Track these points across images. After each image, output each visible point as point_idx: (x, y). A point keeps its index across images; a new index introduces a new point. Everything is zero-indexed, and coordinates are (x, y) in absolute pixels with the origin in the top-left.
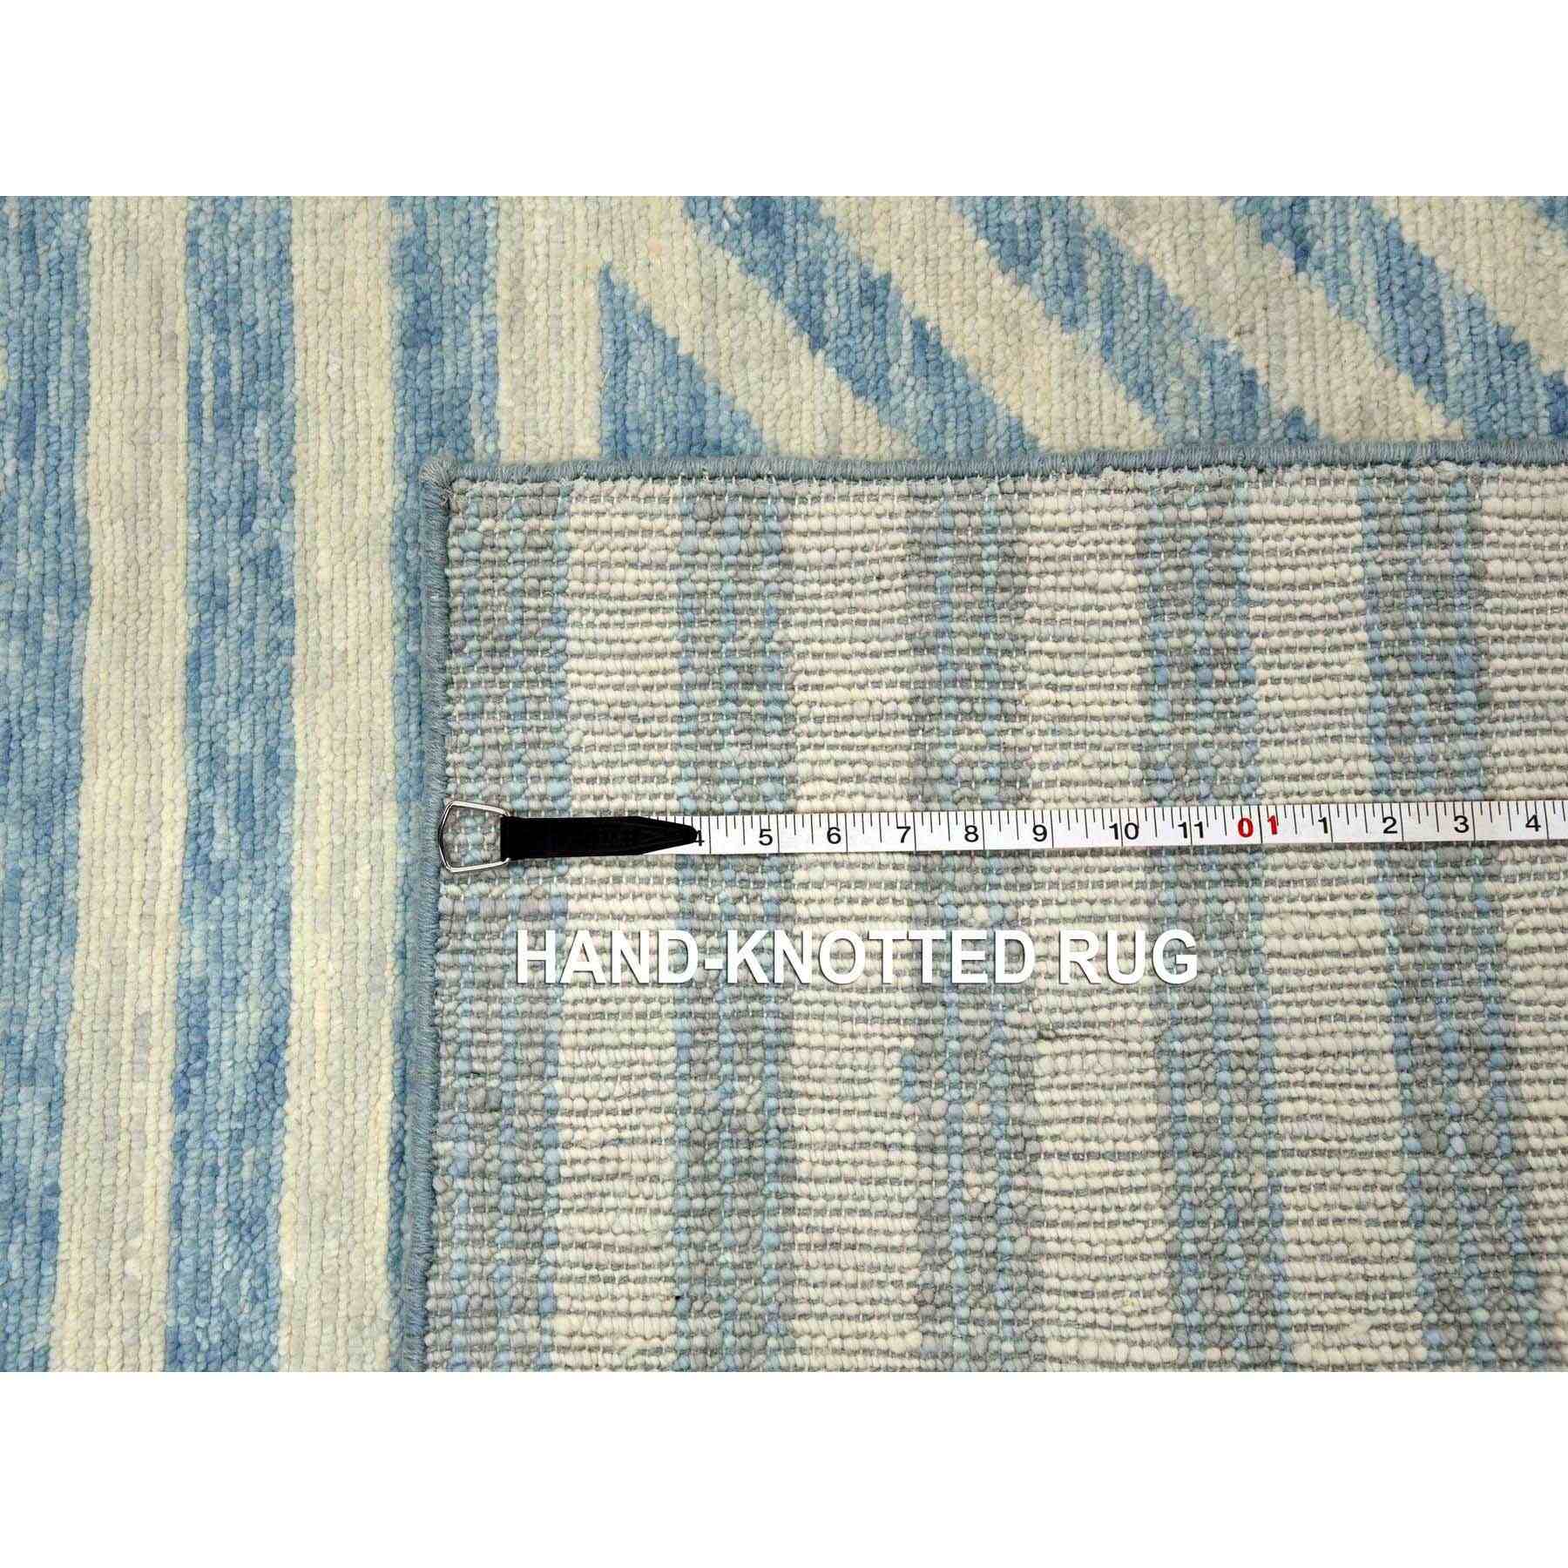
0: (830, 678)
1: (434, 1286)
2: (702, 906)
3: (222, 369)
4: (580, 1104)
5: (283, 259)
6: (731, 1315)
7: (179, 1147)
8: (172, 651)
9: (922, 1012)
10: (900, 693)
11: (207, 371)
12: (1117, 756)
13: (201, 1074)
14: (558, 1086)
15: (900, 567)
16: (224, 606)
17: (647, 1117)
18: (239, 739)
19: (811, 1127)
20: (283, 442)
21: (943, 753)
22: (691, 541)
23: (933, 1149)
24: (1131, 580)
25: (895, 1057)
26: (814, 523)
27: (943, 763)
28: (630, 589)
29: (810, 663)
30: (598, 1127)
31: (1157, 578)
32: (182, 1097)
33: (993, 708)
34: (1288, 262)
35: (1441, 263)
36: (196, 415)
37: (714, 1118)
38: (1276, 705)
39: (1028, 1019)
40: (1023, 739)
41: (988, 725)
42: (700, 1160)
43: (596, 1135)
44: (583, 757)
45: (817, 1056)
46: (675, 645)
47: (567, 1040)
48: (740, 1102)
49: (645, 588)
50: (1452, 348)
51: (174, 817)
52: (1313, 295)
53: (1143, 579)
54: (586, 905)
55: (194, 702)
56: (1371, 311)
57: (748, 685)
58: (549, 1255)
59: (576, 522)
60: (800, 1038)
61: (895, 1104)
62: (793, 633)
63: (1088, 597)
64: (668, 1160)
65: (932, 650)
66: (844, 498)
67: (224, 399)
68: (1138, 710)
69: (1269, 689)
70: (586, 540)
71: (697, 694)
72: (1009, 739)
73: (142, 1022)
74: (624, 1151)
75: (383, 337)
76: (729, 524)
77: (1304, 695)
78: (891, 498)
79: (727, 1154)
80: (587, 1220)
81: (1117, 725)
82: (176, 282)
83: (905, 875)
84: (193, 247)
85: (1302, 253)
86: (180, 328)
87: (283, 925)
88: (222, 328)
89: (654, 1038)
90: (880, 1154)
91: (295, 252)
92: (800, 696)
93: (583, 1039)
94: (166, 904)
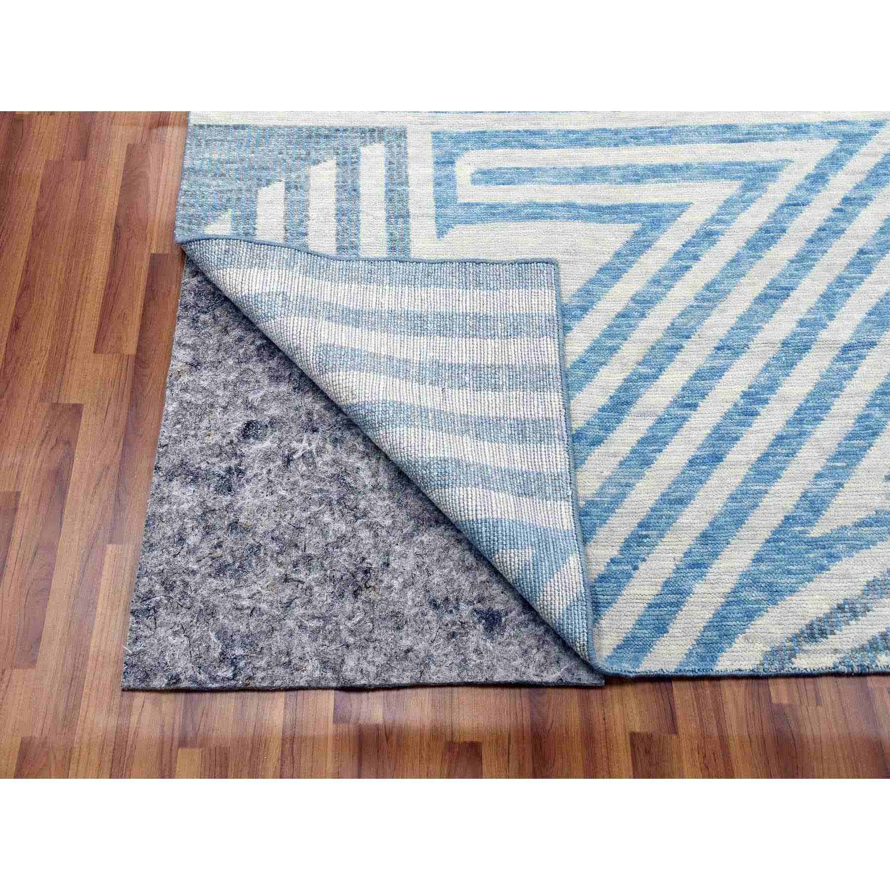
0: (516, 346)
1: (395, 262)
2: (468, 318)
3: (661, 132)
4: (429, 292)
5: (685, 143)
6: (388, 322)
7: (518, 131)
8: (607, 126)
9: (447, 365)
10: (514, 362)
11: (660, 130)
12: (502, 411)
13: (530, 134)
14: (432, 287)
15: (541, 363)
16: (616, 134)
17: (426, 305)
18: (591, 138)
19: (424, 340)
20: (648, 144)
21: (501, 372)
22: (544, 315)
23: (420, 364)
24: (540, 416)
25: (438, 358)
26: (549, 342)
27: (499, 372)
28: (533, 302)
29: (519, 341)
30: (424, 295)
31: (541, 422)
32: (526, 131)
33: (511, 383)
34: (716, 345)
35: (720, 380)
36: (652, 128)
37: (425, 319)
38: (514, 448)
39: (446, 386)
40: (504, 390)
41: (507, 382)
42: (418, 317)
43: (423, 295)
44: (498, 292)
45: (438, 342)
46: (522, 312)
47: (441, 289)
48: (429, 325)
49: (533, 306)
50: (702, 382)
51: (577, 128)
52: (709, 351)
53: (541, 419)
54: (468, 293)
55: (598, 130)
56: (708, 365)
57: (514, 329)
58: (400, 285)
59: (546, 291)
60: (442, 338)
61: (428, 357)
62: (525, 338)
63: (536, 405)
64: (418, 310)
65: (523, 370)
66: (555, 350)
67: (655, 133)
68: (512, 417)
69: (518, 447)
70: (543, 293)
71: (511, 317)
72: (504, 387)
73: (538, 124)
74: (420, 301)
75: (673, 162)
76: (548, 323)
77: (517, 455)
78: (554, 360)
79: (419, 322)
80: (407, 293)
81: (508, 412)
82: (677, 124)
83: (475, 362)
84: (684, 126)
85: (718, 349)
86: (668, 125)
87: (558, 147)
88: (670, 132)
89: (442, 307)
90: (419, 353)
91: (687, 145)
92: (512, 340)
93: (442, 292)
94: (560, 127)
